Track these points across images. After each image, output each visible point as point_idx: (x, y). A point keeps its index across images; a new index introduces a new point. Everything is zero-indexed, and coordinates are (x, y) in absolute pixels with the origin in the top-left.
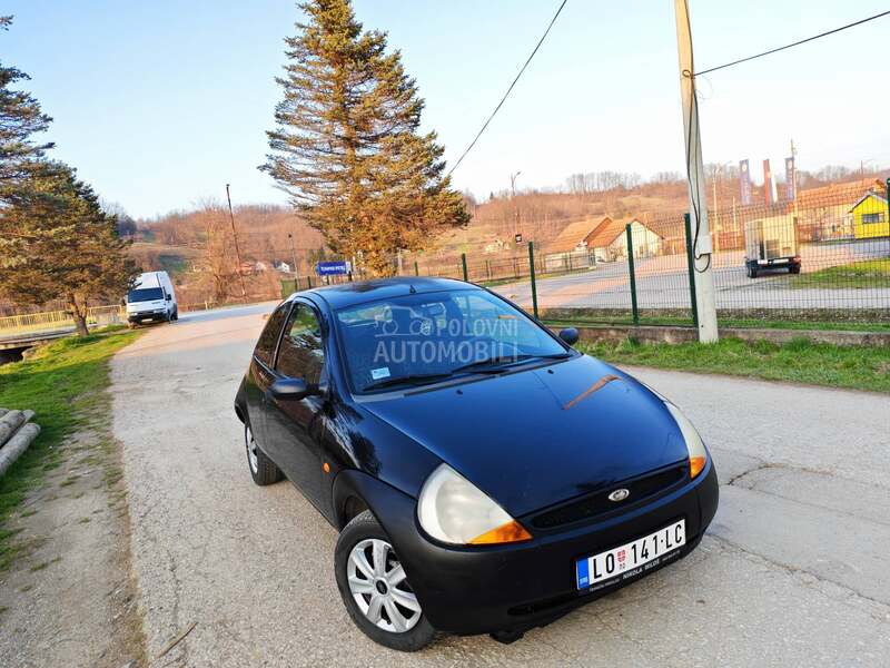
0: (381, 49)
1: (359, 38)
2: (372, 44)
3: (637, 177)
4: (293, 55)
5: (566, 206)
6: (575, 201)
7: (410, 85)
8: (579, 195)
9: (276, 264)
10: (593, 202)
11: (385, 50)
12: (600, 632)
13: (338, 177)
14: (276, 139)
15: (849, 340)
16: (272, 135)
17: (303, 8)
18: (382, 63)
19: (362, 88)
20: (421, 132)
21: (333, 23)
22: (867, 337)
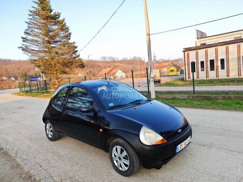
0: (59, 17)
1: (52, 13)
2: (56, 15)
3: (118, 58)
4: (30, 15)
5: (101, 64)
6: (103, 63)
7: (68, 28)
8: (104, 62)
9: (10, 78)
10: (107, 64)
11: (60, 18)
12: (174, 164)
13: (46, 52)
14: (24, 39)
15: (184, 97)
16: (23, 38)
17: (34, 2)
18: (59, 21)
19: (53, 27)
20: (70, 41)
21: (45, 8)
22: (188, 97)
